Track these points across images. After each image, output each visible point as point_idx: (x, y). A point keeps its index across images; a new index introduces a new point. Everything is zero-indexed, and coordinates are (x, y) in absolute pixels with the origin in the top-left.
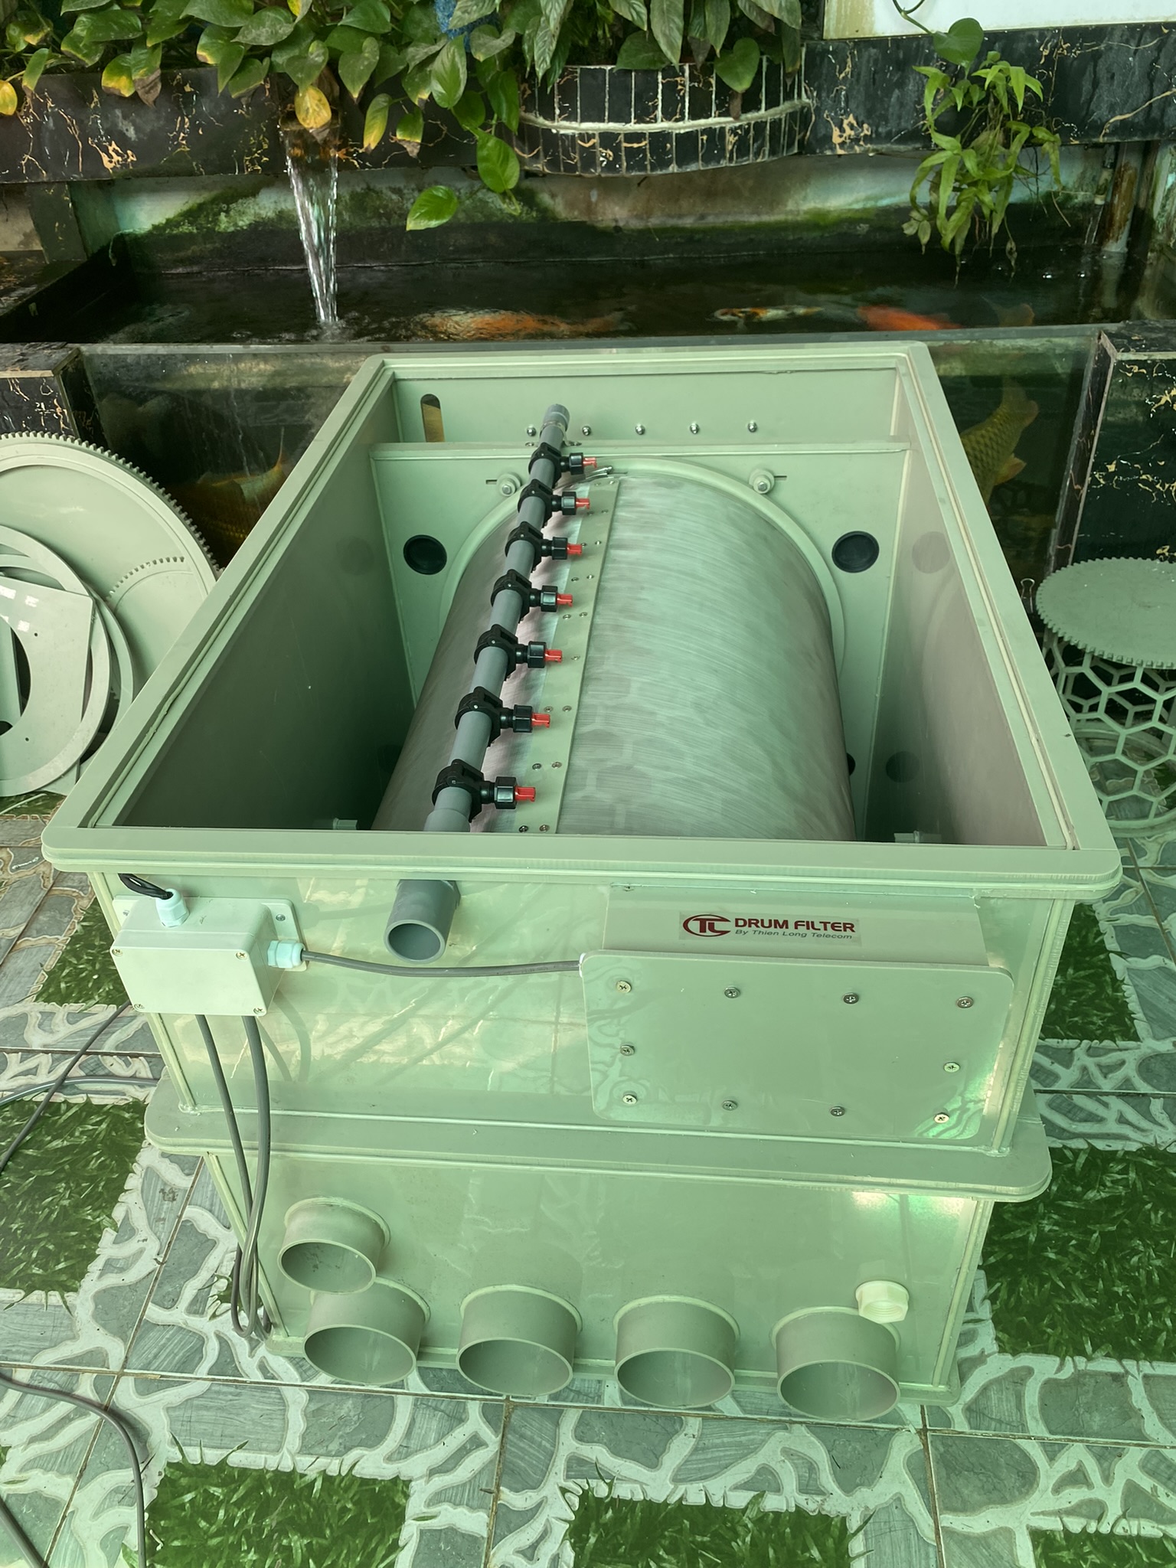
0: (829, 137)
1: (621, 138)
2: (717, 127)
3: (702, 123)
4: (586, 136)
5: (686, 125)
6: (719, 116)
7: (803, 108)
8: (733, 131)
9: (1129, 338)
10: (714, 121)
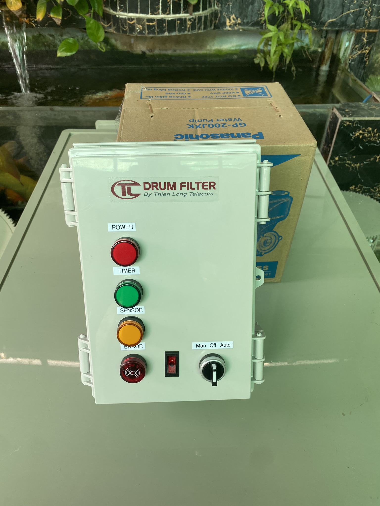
0: (225, 23)
1: (145, 20)
2: (184, 18)
3: (178, 16)
4: (131, 19)
5: (171, 17)
6: (185, 13)
7: (215, 11)
8: (190, 20)
9: (344, 110)
10: (182, 15)
